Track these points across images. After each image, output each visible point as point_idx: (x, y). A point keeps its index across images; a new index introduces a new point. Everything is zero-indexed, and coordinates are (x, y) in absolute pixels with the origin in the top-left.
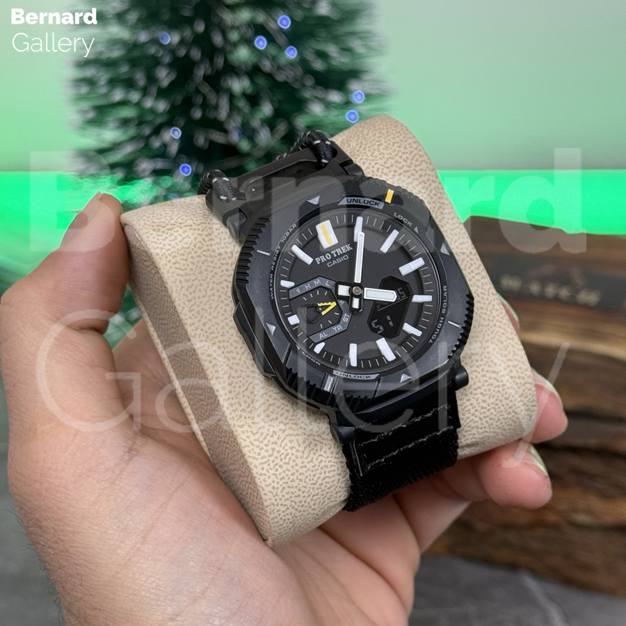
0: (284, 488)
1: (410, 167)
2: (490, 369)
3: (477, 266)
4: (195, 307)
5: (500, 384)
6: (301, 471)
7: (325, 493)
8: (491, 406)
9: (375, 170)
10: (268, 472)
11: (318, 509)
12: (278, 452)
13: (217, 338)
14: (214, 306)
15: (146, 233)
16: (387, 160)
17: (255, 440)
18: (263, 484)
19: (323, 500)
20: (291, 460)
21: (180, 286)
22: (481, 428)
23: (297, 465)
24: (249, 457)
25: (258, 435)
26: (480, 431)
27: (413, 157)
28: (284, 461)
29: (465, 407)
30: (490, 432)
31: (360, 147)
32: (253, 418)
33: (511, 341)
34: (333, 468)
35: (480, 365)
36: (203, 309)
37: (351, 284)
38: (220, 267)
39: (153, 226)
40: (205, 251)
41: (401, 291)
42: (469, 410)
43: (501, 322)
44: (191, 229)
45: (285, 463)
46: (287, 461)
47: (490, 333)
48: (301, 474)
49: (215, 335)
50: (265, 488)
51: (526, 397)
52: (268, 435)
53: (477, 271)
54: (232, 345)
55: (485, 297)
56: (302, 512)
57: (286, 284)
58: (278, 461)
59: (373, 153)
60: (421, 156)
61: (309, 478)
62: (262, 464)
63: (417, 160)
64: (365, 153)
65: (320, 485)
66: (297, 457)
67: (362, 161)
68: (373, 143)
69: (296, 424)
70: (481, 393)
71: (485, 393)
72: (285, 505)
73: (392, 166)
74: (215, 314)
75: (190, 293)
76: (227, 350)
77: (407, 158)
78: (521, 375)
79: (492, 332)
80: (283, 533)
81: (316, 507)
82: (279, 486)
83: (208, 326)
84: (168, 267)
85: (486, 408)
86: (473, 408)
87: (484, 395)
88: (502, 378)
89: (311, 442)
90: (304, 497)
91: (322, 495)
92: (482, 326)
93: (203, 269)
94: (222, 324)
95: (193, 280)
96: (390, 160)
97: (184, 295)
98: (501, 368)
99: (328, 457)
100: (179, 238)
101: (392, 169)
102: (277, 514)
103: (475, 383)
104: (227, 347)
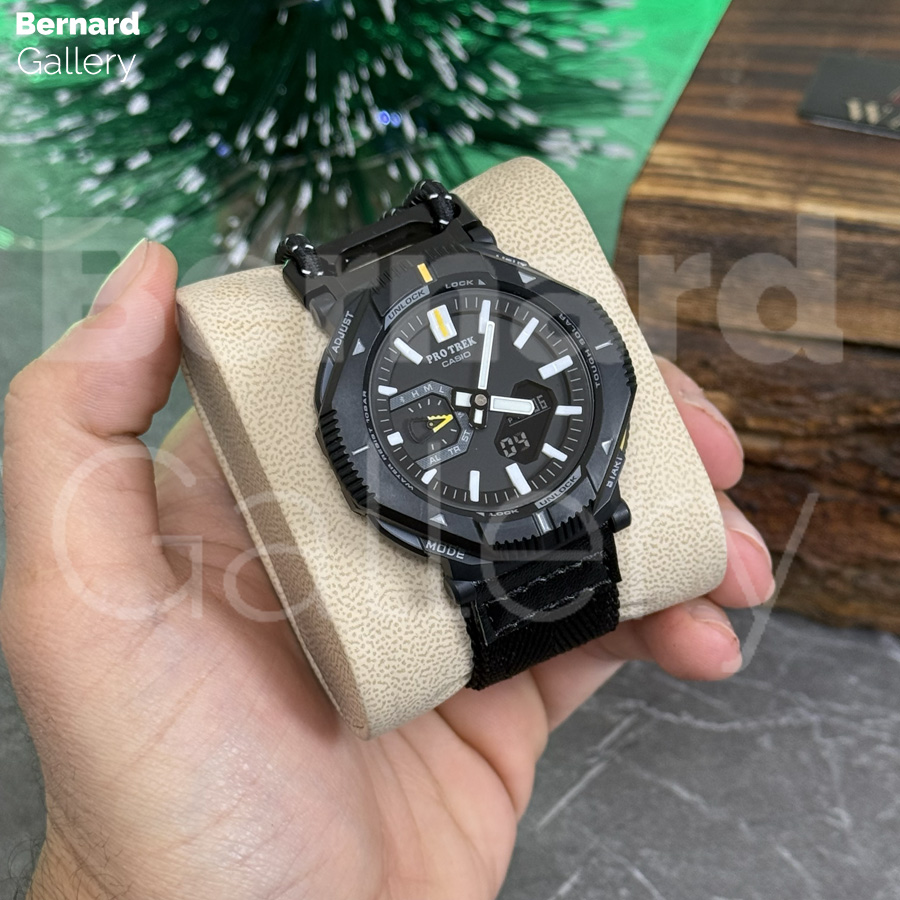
0: (382, 661)
1: (559, 230)
2: (662, 503)
3: (648, 364)
4: (266, 419)
5: (676, 523)
6: (405, 638)
7: (438, 667)
8: (664, 552)
9: (512, 234)
10: (362, 639)
11: (430, 689)
12: (375, 612)
13: (295, 460)
14: (291, 417)
15: (203, 319)
16: (528, 220)
17: (344, 597)
18: (354, 656)
19: (435, 677)
20: (392, 624)
21: (246, 391)
22: (651, 582)
23: (400, 630)
24: (337, 619)
25: (349, 590)
26: (649, 585)
27: (565, 216)
28: (383, 625)
29: (629, 554)
30: (663, 587)
31: (493, 202)
32: (341, 568)
33: (692, 466)
34: (449, 634)
35: (649, 498)
36: (277, 422)
37: (474, 391)
38: (300, 366)
39: (212, 309)
40: (281, 344)
41: (541, 399)
42: (634, 558)
43: (679, 441)
44: (263, 313)
45: (384, 628)
46: (387, 625)
47: (662, 454)
48: (405, 643)
49: (293, 457)
50: (358, 661)
51: (711, 541)
52: (361, 590)
53: (648, 372)
54: (314, 470)
55: (657, 407)
56: (407, 693)
57: (386, 390)
58: (375, 624)
59: (510, 210)
60: (574, 215)
61: (417, 647)
62: (352, 628)
63: (569, 221)
64: (499, 210)
65: (432, 656)
66: (400, 620)
67: (494, 223)
68: (511, 196)
69: (399, 576)
70: (650, 536)
71: (655, 535)
72: (384, 683)
73: (534, 228)
74: (293, 430)
75: (261, 400)
76: (309, 476)
77: (556, 218)
78: (705, 512)
79: (666, 454)
80: (383, 719)
81: (426, 685)
82: (376, 657)
83: (283, 444)
84: (230, 365)
85: (656, 555)
86: (639, 555)
87: (653, 538)
88: (679, 516)
89: (419, 601)
90: (410, 672)
91: (435, 669)
92: (653, 445)
93: (277, 368)
94: (302, 443)
95: (265, 383)
96: (532, 221)
97: (252, 402)
98: (678, 502)
99: (441, 620)
100: (247, 326)
101: (535, 233)
102: (373, 695)
103: (641, 522)
104: (309, 472)
